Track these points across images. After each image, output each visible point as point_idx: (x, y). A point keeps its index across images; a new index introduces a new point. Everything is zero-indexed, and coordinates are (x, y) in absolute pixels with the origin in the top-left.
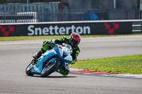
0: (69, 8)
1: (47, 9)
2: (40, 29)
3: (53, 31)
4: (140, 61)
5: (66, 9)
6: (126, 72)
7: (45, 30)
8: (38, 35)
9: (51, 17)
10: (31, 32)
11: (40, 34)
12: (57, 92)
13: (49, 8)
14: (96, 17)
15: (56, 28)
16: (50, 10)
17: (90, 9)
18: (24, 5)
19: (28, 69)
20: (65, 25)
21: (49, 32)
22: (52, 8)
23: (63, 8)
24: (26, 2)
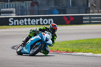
0: (38, 6)
1: (22, 7)
2: (17, 21)
3: (27, 22)
4: (88, 43)
5: (36, 7)
6: (79, 51)
7: (21, 21)
8: (16, 25)
9: (25, 13)
10: (11, 23)
11: (18, 24)
12: (30, 65)
13: (24, 5)
14: (57, 12)
15: (29, 20)
16: (25, 7)
17: (53, 6)
18: (6, 4)
19: (18, 50)
20: (35, 18)
21: (24, 23)
22: (26, 5)
23: (34, 6)
24: (8, 2)
